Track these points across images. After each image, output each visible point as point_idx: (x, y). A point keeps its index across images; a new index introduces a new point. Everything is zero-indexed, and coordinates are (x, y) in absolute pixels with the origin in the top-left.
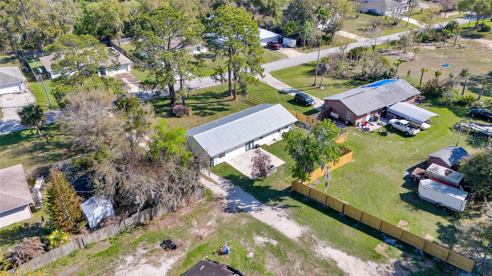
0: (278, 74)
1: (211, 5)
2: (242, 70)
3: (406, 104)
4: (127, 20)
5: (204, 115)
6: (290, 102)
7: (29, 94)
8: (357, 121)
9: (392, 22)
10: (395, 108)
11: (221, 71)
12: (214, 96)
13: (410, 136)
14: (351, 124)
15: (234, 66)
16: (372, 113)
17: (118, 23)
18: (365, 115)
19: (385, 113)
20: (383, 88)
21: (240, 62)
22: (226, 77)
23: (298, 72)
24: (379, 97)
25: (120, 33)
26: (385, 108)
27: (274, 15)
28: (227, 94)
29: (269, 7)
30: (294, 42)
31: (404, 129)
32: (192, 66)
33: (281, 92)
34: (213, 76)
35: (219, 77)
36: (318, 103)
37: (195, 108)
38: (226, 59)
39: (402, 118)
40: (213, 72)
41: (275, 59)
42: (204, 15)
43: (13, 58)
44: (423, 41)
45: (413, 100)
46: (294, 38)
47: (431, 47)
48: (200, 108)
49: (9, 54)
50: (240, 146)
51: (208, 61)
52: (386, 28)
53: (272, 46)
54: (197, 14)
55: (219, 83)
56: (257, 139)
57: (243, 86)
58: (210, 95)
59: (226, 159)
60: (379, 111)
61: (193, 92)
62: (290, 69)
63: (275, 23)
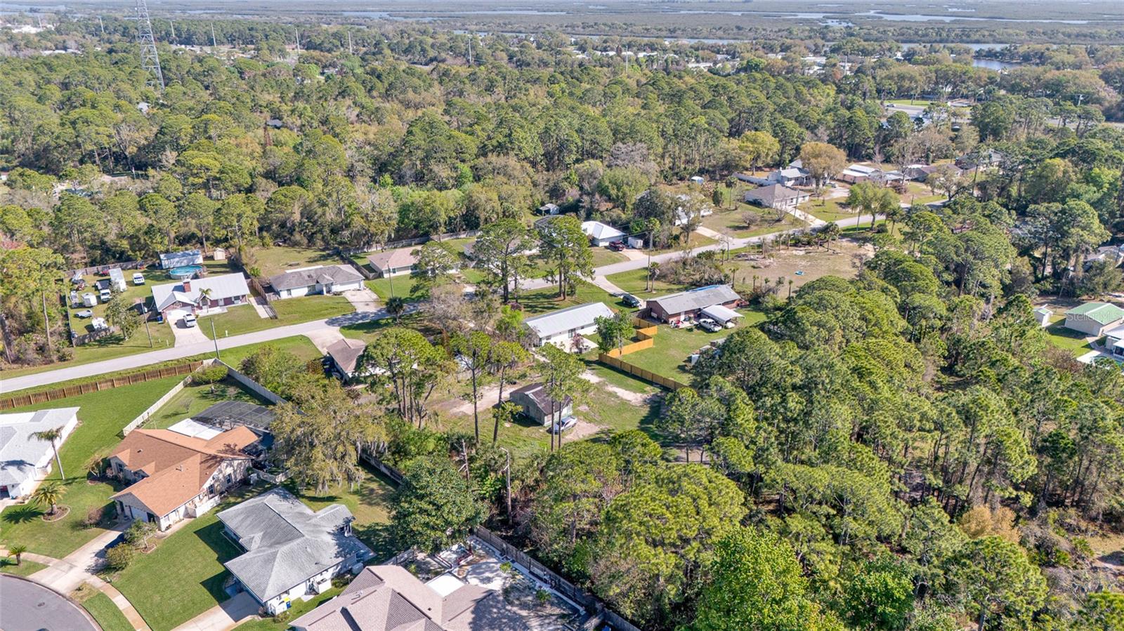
0: (611, 278)
1: (547, 189)
2: (571, 271)
3: (721, 307)
4: (452, 215)
5: (536, 312)
6: (617, 303)
7: (368, 291)
8: (671, 320)
9: (776, 217)
10: (708, 310)
11: (552, 274)
12: (545, 296)
13: (713, 332)
14: (666, 322)
15: (564, 268)
16: (686, 313)
17: (443, 218)
18: (679, 314)
19: (699, 314)
20: (701, 293)
21: (569, 265)
22: (557, 278)
23: (636, 276)
24: (696, 300)
25: (442, 229)
26: (700, 310)
27: (624, 207)
28: (558, 295)
29: (618, 196)
30: (640, 243)
31: (708, 326)
32: (527, 268)
33: (611, 295)
34: (545, 277)
35: (550, 278)
36: (643, 305)
37: (527, 306)
38: (557, 262)
39: (709, 317)
40: (545, 273)
41: (615, 261)
42: (537, 204)
43: (329, 255)
44: (795, 245)
45: (735, 304)
46: (641, 238)
47: (800, 252)
48: (531, 306)
49: (323, 250)
50: (564, 332)
51: (540, 262)
52: (766, 225)
53: (614, 247)
54: (529, 202)
55: (550, 284)
56: (578, 328)
57: (572, 287)
58: (540, 295)
59: (552, 341)
60: (692, 311)
61: (525, 294)
62: (628, 273)
63: (623, 216)
